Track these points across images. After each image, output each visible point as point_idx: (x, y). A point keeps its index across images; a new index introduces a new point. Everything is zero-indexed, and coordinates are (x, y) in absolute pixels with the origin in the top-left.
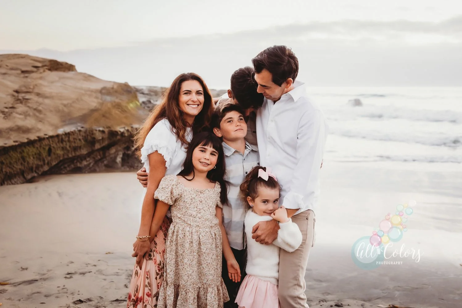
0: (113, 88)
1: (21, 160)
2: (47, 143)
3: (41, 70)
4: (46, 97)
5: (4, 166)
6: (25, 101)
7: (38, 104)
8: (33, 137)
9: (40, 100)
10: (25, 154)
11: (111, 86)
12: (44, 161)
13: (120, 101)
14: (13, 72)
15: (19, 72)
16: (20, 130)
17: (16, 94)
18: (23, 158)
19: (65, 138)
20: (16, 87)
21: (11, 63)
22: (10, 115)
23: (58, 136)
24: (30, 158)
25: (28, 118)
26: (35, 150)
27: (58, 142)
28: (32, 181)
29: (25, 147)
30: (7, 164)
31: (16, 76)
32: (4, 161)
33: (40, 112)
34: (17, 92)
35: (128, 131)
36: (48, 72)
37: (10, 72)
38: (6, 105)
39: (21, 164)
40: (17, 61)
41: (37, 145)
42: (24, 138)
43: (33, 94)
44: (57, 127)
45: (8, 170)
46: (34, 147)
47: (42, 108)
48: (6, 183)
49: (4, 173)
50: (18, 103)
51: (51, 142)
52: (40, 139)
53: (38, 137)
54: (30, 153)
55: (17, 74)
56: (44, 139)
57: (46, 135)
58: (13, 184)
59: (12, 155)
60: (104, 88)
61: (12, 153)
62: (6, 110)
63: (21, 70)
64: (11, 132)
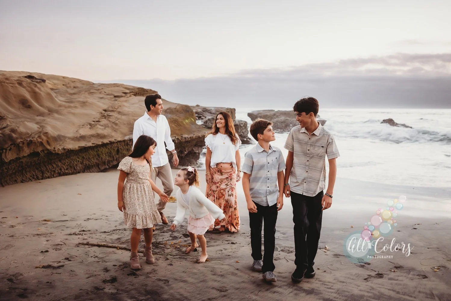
0: (175, 108)
1: (97, 157)
2: (116, 146)
3: (128, 95)
4: (124, 115)
5: (84, 160)
6: (108, 117)
7: (116, 119)
8: (106, 141)
9: (119, 116)
10: (100, 153)
11: (175, 107)
12: (113, 158)
13: (178, 118)
14: (109, 96)
15: (113, 97)
16: (98, 136)
17: (104, 112)
18: (98, 155)
19: (130, 142)
20: (105, 107)
21: (108, 90)
22: (94, 126)
23: (124, 141)
24: (103, 156)
25: (107, 128)
26: (107, 150)
27: (125, 145)
28: (105, 171)
29: (100, 148)
30: (86, 158)
31: (109, 100)
32: (84, 156)
33: (116, 124)
34: (105, 111)
35: (178, 139)
36: (133, 97)
37: (105, 97)
38: (94, 120)
39: (97, 159)
40: (113, 88)
41: (109, 147)
42: (99, 142)
43: (115, 112)
44: (125, 135)
45: (87, 163)
46: (106, 148)
47: (119, 122)
48: (86, 171)
49: (84, 164)
50: (103, 118)
51: (119, 145)
52: (111, 143)
53: (110, 141)
54: (103, 152)
55: (111, 98)
56: (114, 142)
57: (116, 140)
58: (90, 172)
59: (91, 153)
60: (169, 109)
61: (90, 151)
62: (93, 123)
63: (114, 95)
64: (92, 137)
